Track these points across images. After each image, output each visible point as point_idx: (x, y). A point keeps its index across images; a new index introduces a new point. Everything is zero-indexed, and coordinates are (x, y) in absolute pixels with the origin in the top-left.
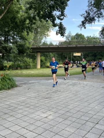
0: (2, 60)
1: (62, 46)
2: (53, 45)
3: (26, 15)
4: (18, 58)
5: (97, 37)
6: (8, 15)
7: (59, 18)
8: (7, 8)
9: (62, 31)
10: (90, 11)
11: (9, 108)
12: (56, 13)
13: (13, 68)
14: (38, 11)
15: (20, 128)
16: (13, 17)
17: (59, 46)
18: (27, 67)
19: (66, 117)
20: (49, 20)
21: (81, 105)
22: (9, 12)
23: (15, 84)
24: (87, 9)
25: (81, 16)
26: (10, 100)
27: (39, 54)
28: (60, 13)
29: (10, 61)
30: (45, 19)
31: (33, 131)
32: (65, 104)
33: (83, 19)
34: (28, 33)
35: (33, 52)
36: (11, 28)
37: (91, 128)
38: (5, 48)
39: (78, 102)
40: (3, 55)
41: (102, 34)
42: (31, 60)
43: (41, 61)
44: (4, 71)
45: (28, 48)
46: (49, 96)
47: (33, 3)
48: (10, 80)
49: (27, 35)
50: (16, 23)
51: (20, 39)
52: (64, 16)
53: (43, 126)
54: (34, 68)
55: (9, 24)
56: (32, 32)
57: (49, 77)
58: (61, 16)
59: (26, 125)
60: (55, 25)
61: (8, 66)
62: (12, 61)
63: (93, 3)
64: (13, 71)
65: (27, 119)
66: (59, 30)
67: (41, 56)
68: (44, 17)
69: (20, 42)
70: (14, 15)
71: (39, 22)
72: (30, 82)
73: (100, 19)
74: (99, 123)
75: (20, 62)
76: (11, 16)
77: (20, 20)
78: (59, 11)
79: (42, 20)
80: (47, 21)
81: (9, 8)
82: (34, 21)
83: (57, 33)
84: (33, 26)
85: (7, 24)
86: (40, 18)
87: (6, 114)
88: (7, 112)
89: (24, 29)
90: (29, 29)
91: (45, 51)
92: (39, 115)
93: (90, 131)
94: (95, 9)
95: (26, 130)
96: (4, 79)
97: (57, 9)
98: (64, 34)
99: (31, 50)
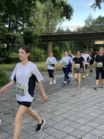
18: (38, 59)
29: (15, 52)
40: (8, 45)
43: (55, 52)
83: (61, 16)
99: (40, 38)
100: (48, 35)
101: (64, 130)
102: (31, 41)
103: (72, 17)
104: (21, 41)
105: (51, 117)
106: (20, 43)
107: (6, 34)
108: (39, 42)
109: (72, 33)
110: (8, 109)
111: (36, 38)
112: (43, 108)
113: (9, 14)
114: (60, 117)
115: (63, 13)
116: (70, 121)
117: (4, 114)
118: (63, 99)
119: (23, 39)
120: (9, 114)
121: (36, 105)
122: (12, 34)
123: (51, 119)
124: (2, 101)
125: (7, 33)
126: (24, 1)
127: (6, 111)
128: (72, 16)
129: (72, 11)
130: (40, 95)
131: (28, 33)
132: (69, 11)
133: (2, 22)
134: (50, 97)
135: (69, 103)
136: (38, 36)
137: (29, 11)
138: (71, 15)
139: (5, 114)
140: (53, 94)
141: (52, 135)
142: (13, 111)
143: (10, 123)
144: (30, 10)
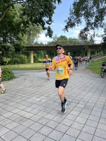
0: (2, 57)
1: (50, 45)
2: (43, 45)
3: (21, 20)
4: (15, 55)
5: (76, 38)
6: (5, 19)
7: (48, 23)
8: (5, 13)
9: (50, 33)
10: (72, 18)
11: (10, 96)
12: (45, 19)
13: (11, 63)
14: (31, 17)
15: (20, 110)
16: (10, 21)
17: (48, 46)
18: (22, 62)
19: (55, 100)
20: (39, 25)
22: (6, 17)
23: (14, 76)
24: (69, 16)
25: (65, 21)
26: (10, 89)
27: (32, 52)
28: (48, 19)
29: (8, 57)
30: (36, 23)
31: (30, 112)
33: (66, 24)
34: (23, 34)
35: (27, 50)
36: (8, 30)
37: (74, 107)
38: (4, 47)
40: (3, 53)
41: (80, 36)
42: (26, 56)
43: (34, 57)
44: (4, 66)
45: (23, 47)
46: (41, 84)
47: (26, 10)
48: (9, 73)
49: (22, 36)
50: (13, 26)
51: (16, 40)
52: (52, 22)
53: (37, 108)
54: (28, 63)
55: (6, 27)
56: (26, 34)
58: (49, 21)
59: (25, 108)
60: (44, 29)
61: (7, 62)
62: (11, 58)
63: (73, 12)
64: (11, 65)
65: (25, 103)
66: (48, 33)
67: (34, 53)
68: (35, 22)
69: (17, 42)
70: (10, 19)
71: (32, 26)
72: (26, 74)
73: (79, 24)
74: (79, 103)
75: (17, 58)
76: (8, 20)
77: (16, 24)
78: (48, 17)
79: (34, 24)
80: (38, 25)
81: (6, 14)
82: (27, 25)
83: (46, 35)
84: (27, 29)
85: (5, 27)
86: (33, 22)
87: (8, 100)
88: (8, 98)
89: (19, 32)
90: (24, 32)
91: (37, 49)
92: (34, 100)
93: (73, 109)
94: (75, 17)
95: (25, 112)
96: (4, 72)
97: (46, 16)
98: (52, 36)
99: (26, 48)
100: (31, 46)
102: (19, 50)
106: (12, 51)
107: (2, 44)
108: (25, 50)
119: (14, 48)
122: (7, 45)
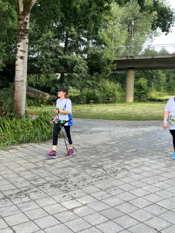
21: (168, 189)
27: (132, 73)
32: (132, 184)
39: (167, 182)
40: (62, 75)
42: (118, 85)
43: (138, 87)
45: (109, 61)
54: (121, 102)
57: (138, 121)
65: (30, 208)
67: (137, 78)
83: (153, 26)
92: (59, 203)
96: (38, 121)
99: (115, 65)
100: (129, 58)
101: (149, 223)
102: (100, 69)
103: (171, 27)
104: (84, 70)
105: (127, 199)
106: (81, 72)
107: (60, 57)
108: (113, 70)
109: (171, 57)
110: (58, 178)
111: (108, 65)
112: (115, 183)
113: (66, 24)
114: (144, 200)
115: (156, 22)
116: (161, 209)
117: (51, 186)
118: (150, 169)
119: (87, 65)
120: (58, 187)
121: (103, 176)
122: (70, 57)
123: (128, 202)
124: (49, 165)
125: (62, 56)
126: (91, 4)
127: (54, 182)
128: (173, 26)
129: (172, 19)
130: (111, 160)
131: (95, 55)
132: (167, 18)
133: (55, 38)
134: (127, 165)
135: (162, 178)
136: (111, 61)
137: (98, 19)
138: (171, 25)
139: (53, 186)
140: (133, 159)
141: (129, 229)
142: (65, 182)
143: (59, 202)
144: (101, 17)
